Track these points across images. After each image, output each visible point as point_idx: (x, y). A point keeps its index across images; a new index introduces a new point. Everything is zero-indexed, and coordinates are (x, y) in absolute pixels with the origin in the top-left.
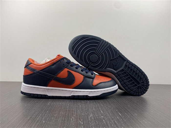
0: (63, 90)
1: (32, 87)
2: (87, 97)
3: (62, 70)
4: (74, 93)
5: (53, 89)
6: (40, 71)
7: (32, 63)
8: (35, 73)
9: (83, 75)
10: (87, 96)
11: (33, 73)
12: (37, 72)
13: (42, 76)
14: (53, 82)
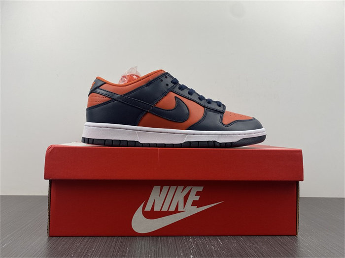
0: (167, 133)
1: (107, 128)
2: (214, 144)
3: (166, 95)
4: (190, 137)
5: (149, 130)
6: (124, 95)
7: (106, 83)
8: (115, 100)
9: (204, 107)
10: (214, 142)
11: (110, 99)
12: (118, 98)
13: (128, 105)
14: (148, 116)
